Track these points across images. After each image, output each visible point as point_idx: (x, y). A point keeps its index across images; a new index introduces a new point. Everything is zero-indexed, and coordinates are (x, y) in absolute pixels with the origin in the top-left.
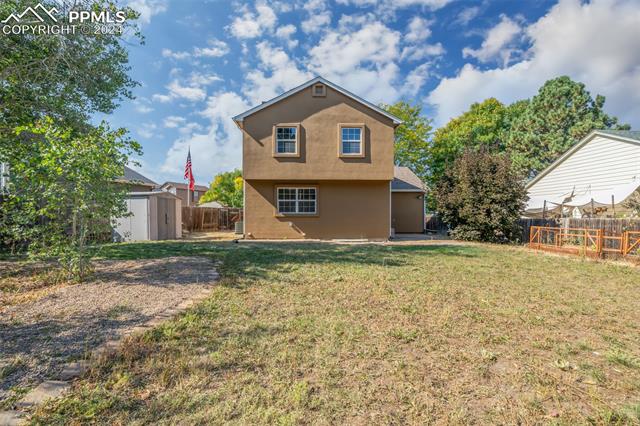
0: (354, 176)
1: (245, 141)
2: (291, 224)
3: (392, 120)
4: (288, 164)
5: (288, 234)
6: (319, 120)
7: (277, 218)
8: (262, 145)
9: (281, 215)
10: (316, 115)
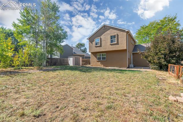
0: (114, 49)
1: (89, 44)
2: (100, 63)
3: (125, 30)
4: (98, 48)
5: (100, 65)
6: (105, 35)
7: (97, 61)
8: (92, 44)
9: (98, 60)
10: (104, 34)
